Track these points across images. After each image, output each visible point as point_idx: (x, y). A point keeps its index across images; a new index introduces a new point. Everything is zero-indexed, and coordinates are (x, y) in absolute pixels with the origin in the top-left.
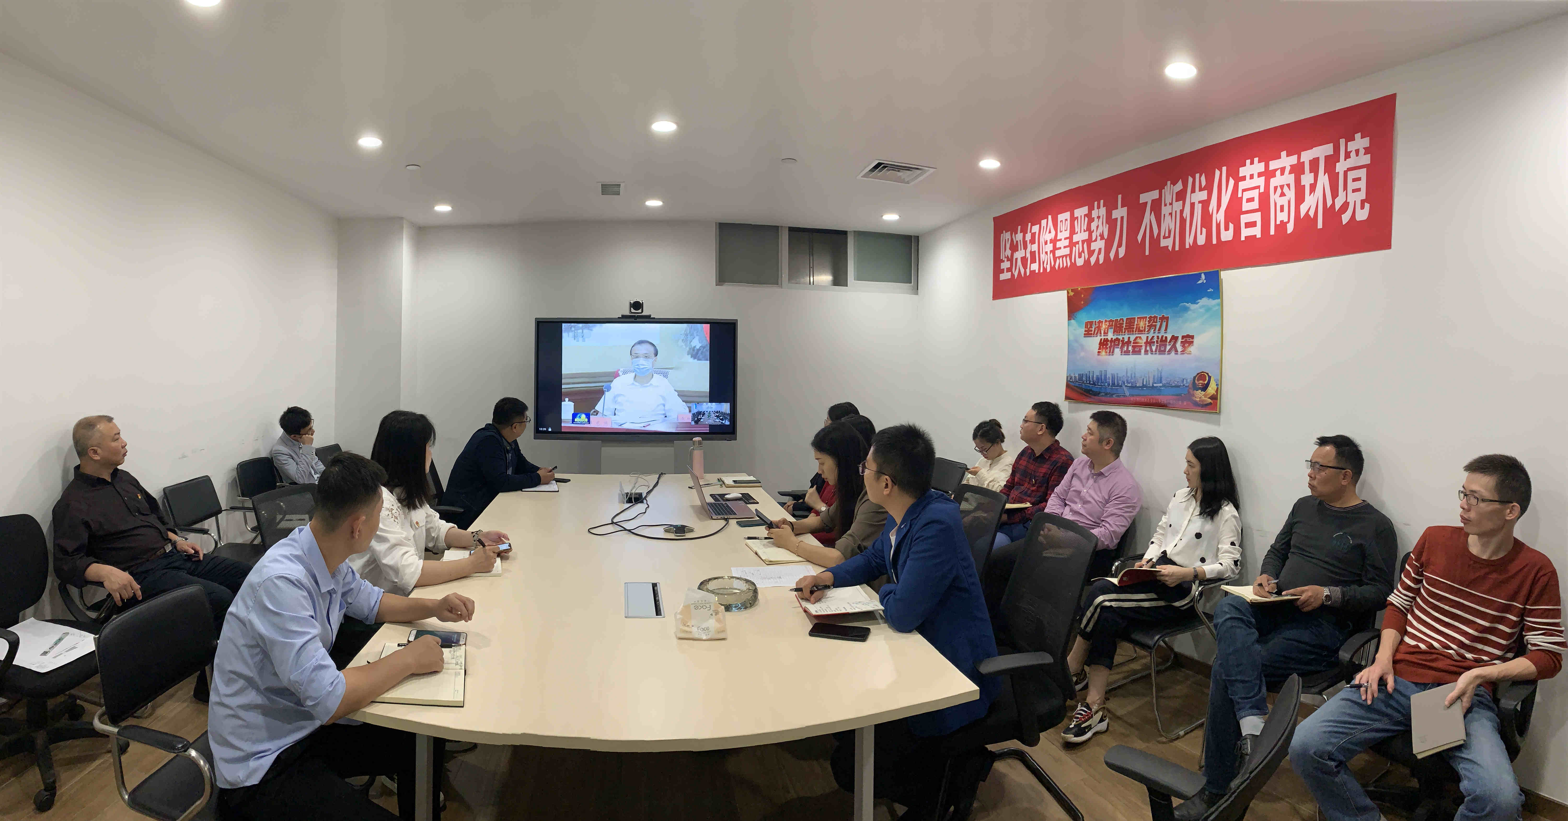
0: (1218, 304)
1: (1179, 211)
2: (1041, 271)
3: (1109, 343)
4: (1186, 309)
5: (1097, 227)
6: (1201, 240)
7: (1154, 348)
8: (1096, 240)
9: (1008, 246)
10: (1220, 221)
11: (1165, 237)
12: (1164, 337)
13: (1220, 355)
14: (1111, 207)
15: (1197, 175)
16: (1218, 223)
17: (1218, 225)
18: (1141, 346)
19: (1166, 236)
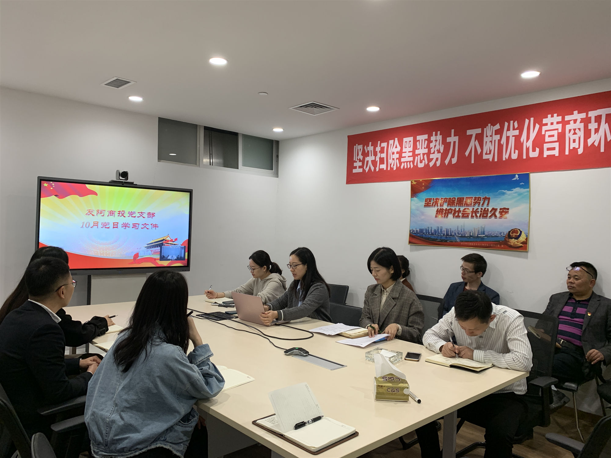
0: (527, 192)
1: (497, 140)
2: (389, 169)
3: (444, 211)
4: (504, 194)
5: (435, 146)
6: (515, 156)
7: (478, 215)
8: (434, 153)
9: (360, 153)
10: (529, 147)
11: (486, 154)
12: (486, 209)
13: (528, 219)
14: (446, 134)
15: (512, 122)
16: (528, 147)
17: (528, 149)
18: (469, 214)
19: (488, 153)
